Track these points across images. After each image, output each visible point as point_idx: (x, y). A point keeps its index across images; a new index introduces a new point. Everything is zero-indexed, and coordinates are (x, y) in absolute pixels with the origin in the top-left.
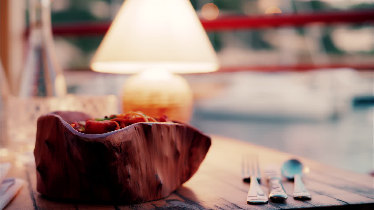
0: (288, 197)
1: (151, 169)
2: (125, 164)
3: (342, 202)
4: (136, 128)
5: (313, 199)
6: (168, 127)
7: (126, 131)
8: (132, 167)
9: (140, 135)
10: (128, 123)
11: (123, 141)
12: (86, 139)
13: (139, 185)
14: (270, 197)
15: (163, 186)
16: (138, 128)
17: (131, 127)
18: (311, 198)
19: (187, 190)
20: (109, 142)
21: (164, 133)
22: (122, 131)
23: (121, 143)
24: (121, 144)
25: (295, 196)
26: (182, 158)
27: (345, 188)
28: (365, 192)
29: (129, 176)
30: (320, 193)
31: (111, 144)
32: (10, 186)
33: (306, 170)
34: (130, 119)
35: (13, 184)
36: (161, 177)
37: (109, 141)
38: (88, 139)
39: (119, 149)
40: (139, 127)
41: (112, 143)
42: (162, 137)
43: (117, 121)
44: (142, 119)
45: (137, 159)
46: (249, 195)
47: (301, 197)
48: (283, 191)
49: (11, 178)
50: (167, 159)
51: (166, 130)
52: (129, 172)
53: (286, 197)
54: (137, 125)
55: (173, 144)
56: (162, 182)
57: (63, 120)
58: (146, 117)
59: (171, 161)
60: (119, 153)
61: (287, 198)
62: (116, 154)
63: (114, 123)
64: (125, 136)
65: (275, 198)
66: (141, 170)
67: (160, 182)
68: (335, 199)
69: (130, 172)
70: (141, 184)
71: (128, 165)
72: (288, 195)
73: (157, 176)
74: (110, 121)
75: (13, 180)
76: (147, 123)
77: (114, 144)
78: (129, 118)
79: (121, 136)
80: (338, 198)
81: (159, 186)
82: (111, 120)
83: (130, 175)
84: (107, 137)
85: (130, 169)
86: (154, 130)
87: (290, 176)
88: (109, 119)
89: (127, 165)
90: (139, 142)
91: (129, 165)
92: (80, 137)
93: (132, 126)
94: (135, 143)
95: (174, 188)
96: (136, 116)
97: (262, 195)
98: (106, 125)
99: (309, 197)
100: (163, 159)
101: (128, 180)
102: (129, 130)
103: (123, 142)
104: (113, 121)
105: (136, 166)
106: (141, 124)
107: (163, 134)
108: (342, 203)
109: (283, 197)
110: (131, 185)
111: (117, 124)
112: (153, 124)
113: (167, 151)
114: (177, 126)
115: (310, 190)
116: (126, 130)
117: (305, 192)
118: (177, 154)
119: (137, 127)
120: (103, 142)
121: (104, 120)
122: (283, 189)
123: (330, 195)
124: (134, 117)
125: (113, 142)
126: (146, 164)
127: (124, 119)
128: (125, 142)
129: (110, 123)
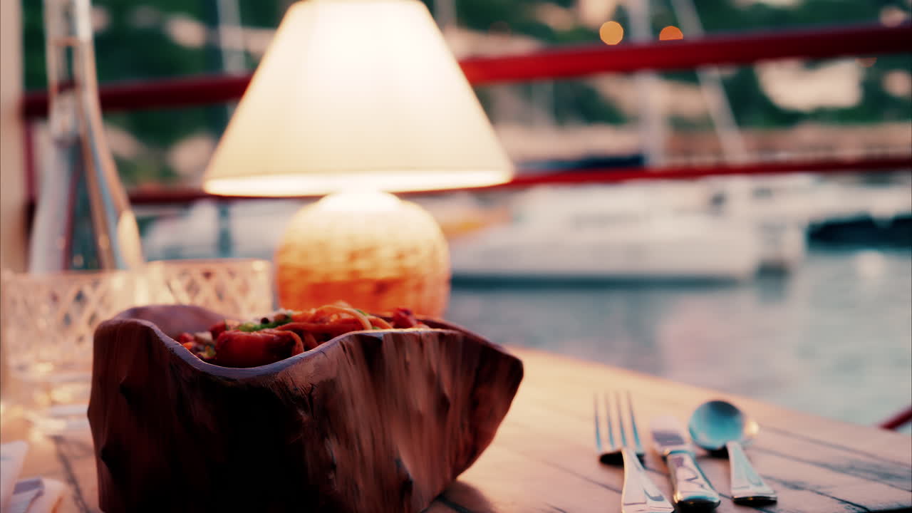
0: (723, 499)
1: (384, 443)
2: (324, 436)
3: (854, 507)
4: (346, 348)
5: (779, 501)
6: (419, 340)
7: (322, 355)
8: (339, 444)
9: (354, 363)
10: (325, 334)
11: (316, 381)
12: (228, 379)
13: (356, 486)
14: (676, 502)
15: (414, 486)
16: (350, 348)
17: (333, 345)
18: (776, 498)
19: (468, 491)
20: (282, 385)
21: (411, 356)
22: (314, 355)
23: (312, 385)
24: (312, 388)
25: (736, 497)
26: (456, 413)
27: (850, 469)
28: (900, 478)
29: (333, 467)
30: (796, 486)
31: (287, 387)
32: (33, 500)
33: (752, 428)
34: (327, 324)
35: (39, 495)
36: (408, 465)
37: (284, 384)
38: (234, 380)
39: (307, 400)
40: (352, 344)
41: (291, 388)
42: (406, 364)
43: (295, 329)
44: (357, 324)
45: (351, 425)
46: (625, 498)
47: (752, 499)
48: (706, 485)
49: (33, 479)
50: (420, 417)
51: (416, 347)
52: (333, 457)
53: (716, 501)
54: (347, 340)
55: (432, 380)
56: (411, 475)
57: (163, 334)
58: (366, 318)
59: (430, 420)
60: (306, 410)
61: (720, 502)
62: (302, 413)
63: (289, 335)
64: (319, 368)
65: (692, 503)
66: (361, 450)
67: (408, 475)
68: (834, 500)
69: (335, 457)
70: (361, 485)
71: (329, 439)
72: (721, 495)
73: (398, 462)
74: (275, 331)
75: (37, 484)
76: (370, 331)
77: (296, 390)
78: (322, 321)
79: (310, 368)
80: (841, 498)
81: (406, 485)
82: (280, 327)
83: (336, 462)
84: (277, 373)
85: (334, 449)
86: (388, 349)
87: (717, 444)
88: (273, 327)
89: (326, 440)
90: (352, 381)
91: (331, 440)
92: (210, 375)
93: (336, 342)
94: (343, 385)
95: (439, 488)
96: (339, 317)
97: (659, 499)
98: (268, 341)
99: (772, 496)
100: (410, 418)
101: (332, 476)
102: (329, 353)
103: (316, 384)
104: (283, 329)
105: (347, 439)
106: (356, 335)
107: (408, 358)
108: (854, 509)
109: (710, 500)
110: (338, 487)
111: (296, 336)
112: (386, 335)
113: (421, 399)
114: (441, 336)
115: (769, 479)
116: (321, 351)
117: (760, 485)
118: (442, 405)
119: (348, 345)
120: (269, 386)
121: (263, 328)
122: (706, 479)
123: (820, 490)
124: (334, 318)
125: (294, 384)
126: (372, 433)
127: (313, 325)
128: (322, 382)
129: (278, 335)
